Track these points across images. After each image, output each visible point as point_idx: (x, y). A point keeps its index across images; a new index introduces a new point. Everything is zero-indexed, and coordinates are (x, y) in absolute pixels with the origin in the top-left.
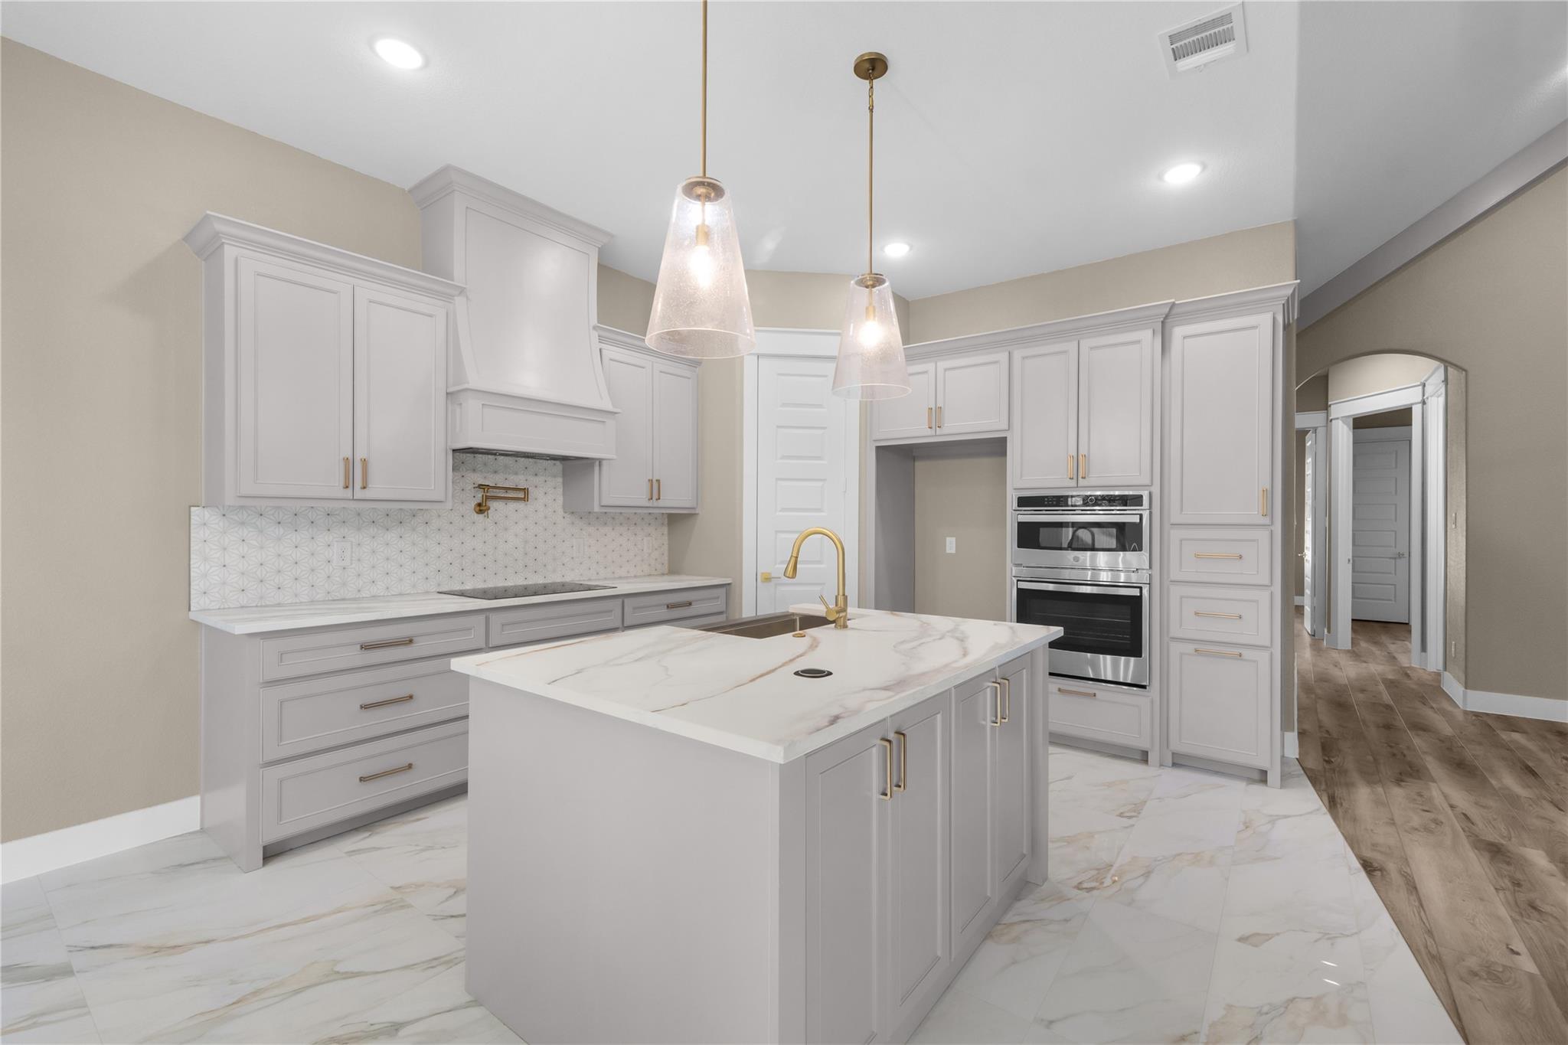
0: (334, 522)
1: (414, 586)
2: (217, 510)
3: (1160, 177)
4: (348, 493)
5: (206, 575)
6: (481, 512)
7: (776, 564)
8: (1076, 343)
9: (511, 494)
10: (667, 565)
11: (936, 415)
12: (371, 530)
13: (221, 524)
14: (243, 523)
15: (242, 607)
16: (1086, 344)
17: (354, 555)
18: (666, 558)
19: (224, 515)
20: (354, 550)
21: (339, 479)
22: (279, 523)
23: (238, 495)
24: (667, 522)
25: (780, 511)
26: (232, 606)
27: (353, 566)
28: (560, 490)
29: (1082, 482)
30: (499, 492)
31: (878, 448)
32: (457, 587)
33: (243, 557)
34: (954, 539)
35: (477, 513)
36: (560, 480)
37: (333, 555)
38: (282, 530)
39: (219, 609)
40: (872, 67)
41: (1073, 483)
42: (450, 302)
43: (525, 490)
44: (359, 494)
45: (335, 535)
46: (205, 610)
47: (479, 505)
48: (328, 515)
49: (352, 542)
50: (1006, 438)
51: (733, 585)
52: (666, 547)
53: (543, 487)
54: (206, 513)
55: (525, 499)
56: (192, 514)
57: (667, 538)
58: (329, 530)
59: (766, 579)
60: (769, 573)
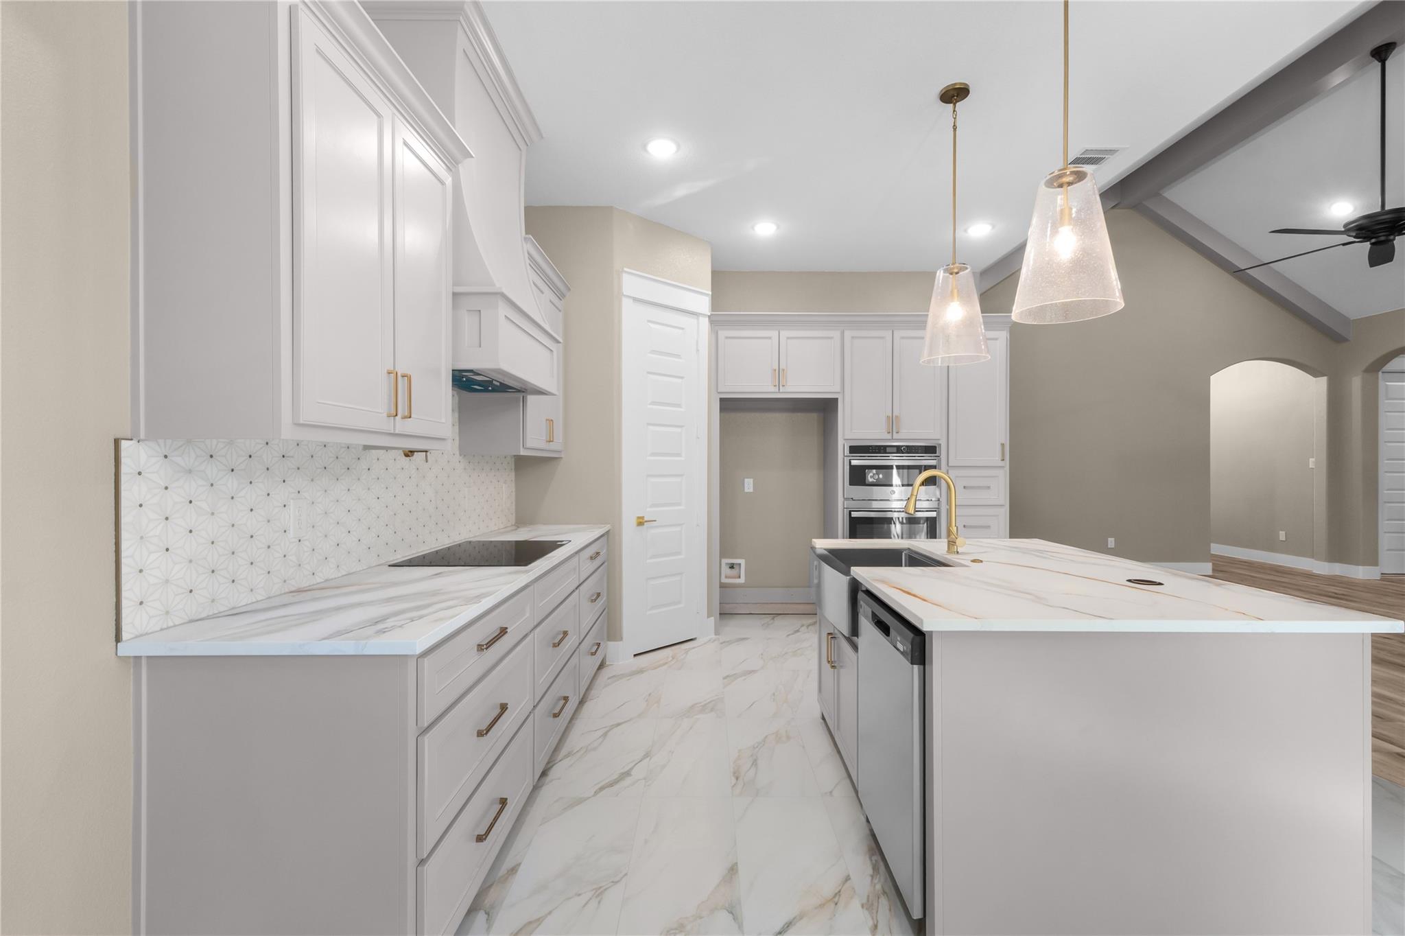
0: (289, 469)
1: (359, 560)
2: (158, 447)
3: (966, 231)
6: (412, 454)
8: (891, 331)
10: (515, 516)
11: (779, 375)
13: (163, 473)
14: (190, 472)
16: (898, 334)
17: (309, 519)
18: (514, 507)
19: (166, 456)
20: (309, 511)
22: (232, 470)
23: (296, 421)
24: (514, 467)
25: (649, 456)
26: (178, 622)
28: (457, 428)
29: (895, 436)
31: (722, 400)
33: (191, 531)
34: (751, 480)
35: (406, 456)
36: (457, 415)
37: (289, 521)
38: (235, 483)
39: (161, 629)
40: (955, 94)
41: (889, 436)
45: (291, 489)
46: (143, 635)
49: (307, 499)
50: (837, 399)
51: (611, 531)
52: (514, 494)
54: (142, 451)
56: (123, 454)
57: (514, 485)
58: (284, 481)
59: (641, 522)
60: (643, 517)
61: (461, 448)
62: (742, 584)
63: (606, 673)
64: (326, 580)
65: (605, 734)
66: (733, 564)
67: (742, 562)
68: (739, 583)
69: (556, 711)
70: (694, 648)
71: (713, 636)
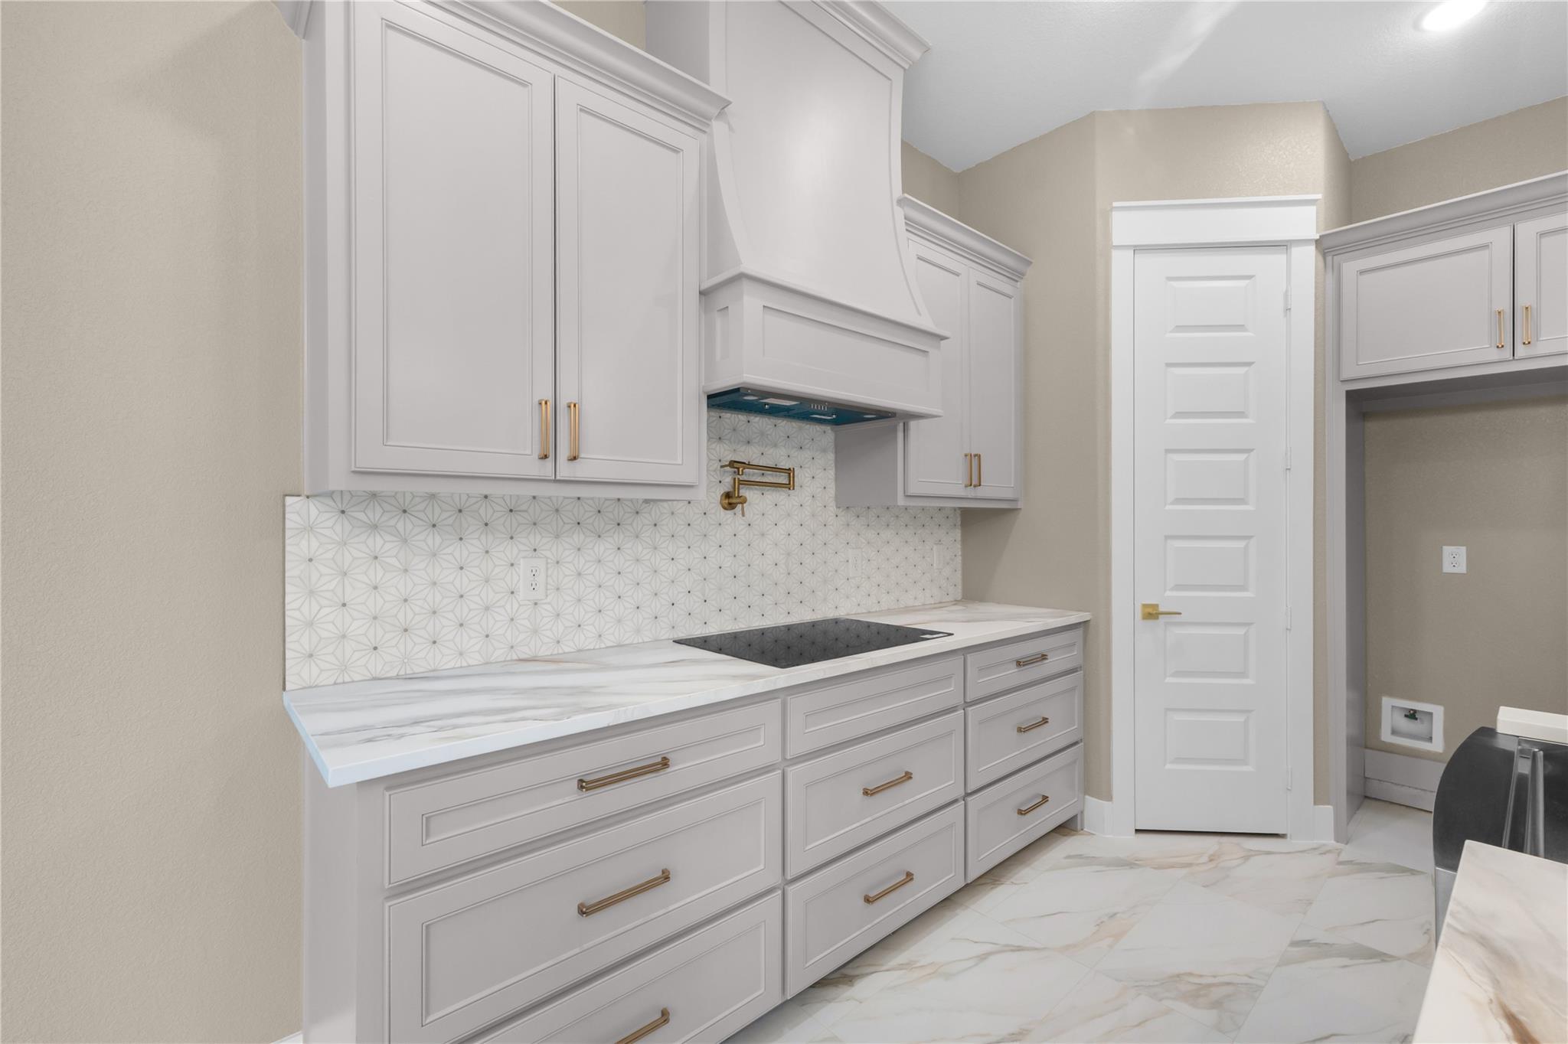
0: (519, 524)
1: (638, 631)
2: (331, 503)
4: (546, 469)
5: (312, 624)
6: (731, 506)
7: (1165, 591)
9: (770, 478)
10: (960, 587)
11: (1514, 321)
12: (575, 536)
13: (338, 528)
14: (375, 527)
15: (375, 679)
17: (550, 580)
18: (959, 574)
19: (343, 512)
20: (550, 572)
21: (529, 444)
22: (434, 526)
23: (353, 469)
24: (959, 523)
25: (1172, 503)
26: (357, 677)
27: (549, 600)
28: (832, 473)
30: (754, 474)
32: (699, 632)
33: (376, 588)
35: (725, 509)
36: (831, 456)
37: (519, 580)
38: (438, 540)
39: (335, 684)
42: (704, 132)
43: (789, 472)
44: (565, 470)
45: (522, 547)
46: (310, 687)
47: (728, 495)
48: (511, 511)
49: (547, 558)
51: (1091, 623)
52: (959, 559)
53: (809, 468)
54: (312, 507)
55: (789, 486)
56: (288, 509)
57: (959, 546)
58: (512, 538)
59: (1150, 614)
60: (1157, 605)
61: (837, 498)
62: (1436, 754)
63: (1067, 846)
64: (579, 651)
65: (983, 957)
66: (1415, 711)
67: (1438, 712)
68: (1429, 752)
69: (872, 894)
70: (1269, 853)
71: (1331, 842)
